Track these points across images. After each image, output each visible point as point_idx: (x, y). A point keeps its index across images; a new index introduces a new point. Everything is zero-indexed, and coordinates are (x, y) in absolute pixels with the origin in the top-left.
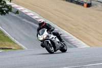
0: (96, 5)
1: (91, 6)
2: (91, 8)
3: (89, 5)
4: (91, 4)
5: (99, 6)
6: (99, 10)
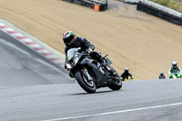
0: (115, 7)
1: (107, 9)
2: (106, 12)
3: (103, 8)
4: (106, 5)
5: (121, 8)
6: (121, 16)
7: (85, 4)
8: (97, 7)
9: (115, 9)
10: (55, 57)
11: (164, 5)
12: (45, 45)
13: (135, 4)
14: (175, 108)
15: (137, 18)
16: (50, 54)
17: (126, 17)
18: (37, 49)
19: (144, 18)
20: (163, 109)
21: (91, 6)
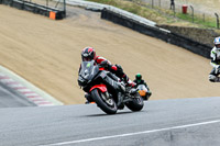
0: (75, 14)
1: (65, 17)
2: (64, 20)
3: (60, 16)
4: (64, 12)
5: (82, 16)
7: (38, 12)
8: (53, 15)
9: (74, 17)
11: (134, 12)
13: (98, 11)
14: (147, 136)
15: (101, 28)
17: (89, 27)
19: (110, 28)
20: (133, 137)
21: (46, 14)
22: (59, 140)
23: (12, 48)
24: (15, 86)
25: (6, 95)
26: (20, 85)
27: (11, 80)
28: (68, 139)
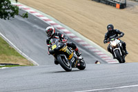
3: (123, 6)
4: (125, 4)
5: (137, 7)
7: (109, 4)
8: (118, 6)
9: (131, 7)
10: (86, 43)
12: (78, 34)
16: (82, 41)
18: (72, 37)
21: (114, 5)
22: (121, 85)
23: (92, 26)
24: (94, 50)
25: (88, 56)
26: (97, 50)
27: (91, 47)
28: (127, 84)
